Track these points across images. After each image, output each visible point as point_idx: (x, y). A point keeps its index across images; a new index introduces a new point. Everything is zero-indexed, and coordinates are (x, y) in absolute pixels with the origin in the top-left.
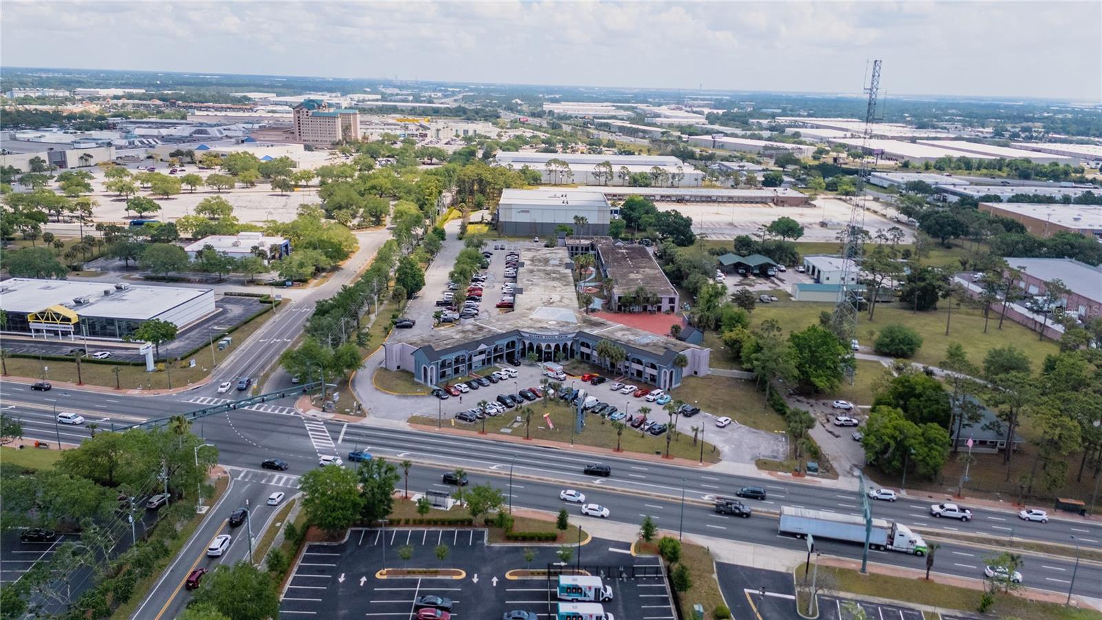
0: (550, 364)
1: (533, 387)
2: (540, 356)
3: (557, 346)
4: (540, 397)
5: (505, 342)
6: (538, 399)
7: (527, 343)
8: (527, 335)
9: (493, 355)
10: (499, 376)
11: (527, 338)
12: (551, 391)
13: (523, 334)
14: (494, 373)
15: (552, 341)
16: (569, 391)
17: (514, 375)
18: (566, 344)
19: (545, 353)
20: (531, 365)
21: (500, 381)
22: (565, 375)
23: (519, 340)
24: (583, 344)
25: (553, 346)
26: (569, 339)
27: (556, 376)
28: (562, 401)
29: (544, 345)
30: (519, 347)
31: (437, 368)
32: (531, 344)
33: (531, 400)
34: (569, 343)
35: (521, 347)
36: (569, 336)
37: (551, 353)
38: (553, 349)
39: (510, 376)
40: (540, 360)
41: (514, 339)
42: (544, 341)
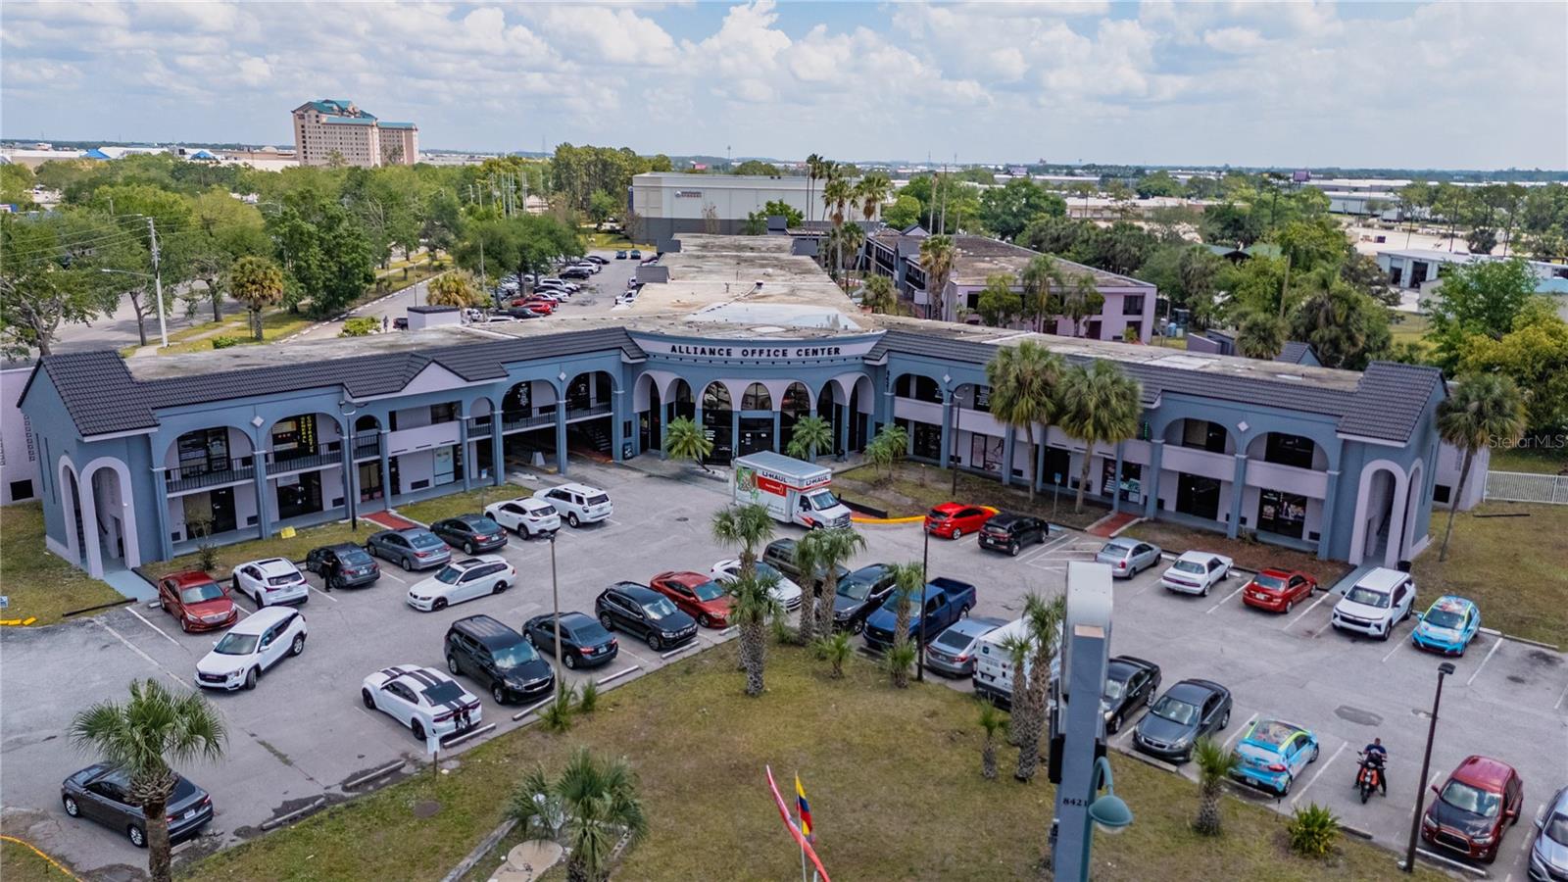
0: (765, 463)
1: (678, 565)
2: (722, 438)
3: (796, 398)
4: (715, 624)
5: (562, 374)
6: (706, 638)
7: (665, 381)
8: (664, 348)
9: (501, 432)
10: (513, 520)
11: (665, 363)
12: (788, 590)
13: (646, 346)
14: (493, 508)
15: (775, 370)
16: (888, 585)
17: (592, 513)
18: (830, 387)
19: (745, 424)
20: (683, 477)
21: (512, 543)
22: (842, 509)
23: (631, 370)
24: (902, 387)
25: (776, 390)
26: (847, 364)
27: (799, 516)
28: (855, 642)
29: (736, 390)
30: (628, 405)
31: (146, 479)
32: (681, 386)
33: (665, 646)
34: (847, 383)
35: (640, 404)
36: (846, 351)
37: (770, 422)
38: (777, 407)
39: (568, 519)
40: (721, 458)
41: (608, 363)
42: (739, 370)
